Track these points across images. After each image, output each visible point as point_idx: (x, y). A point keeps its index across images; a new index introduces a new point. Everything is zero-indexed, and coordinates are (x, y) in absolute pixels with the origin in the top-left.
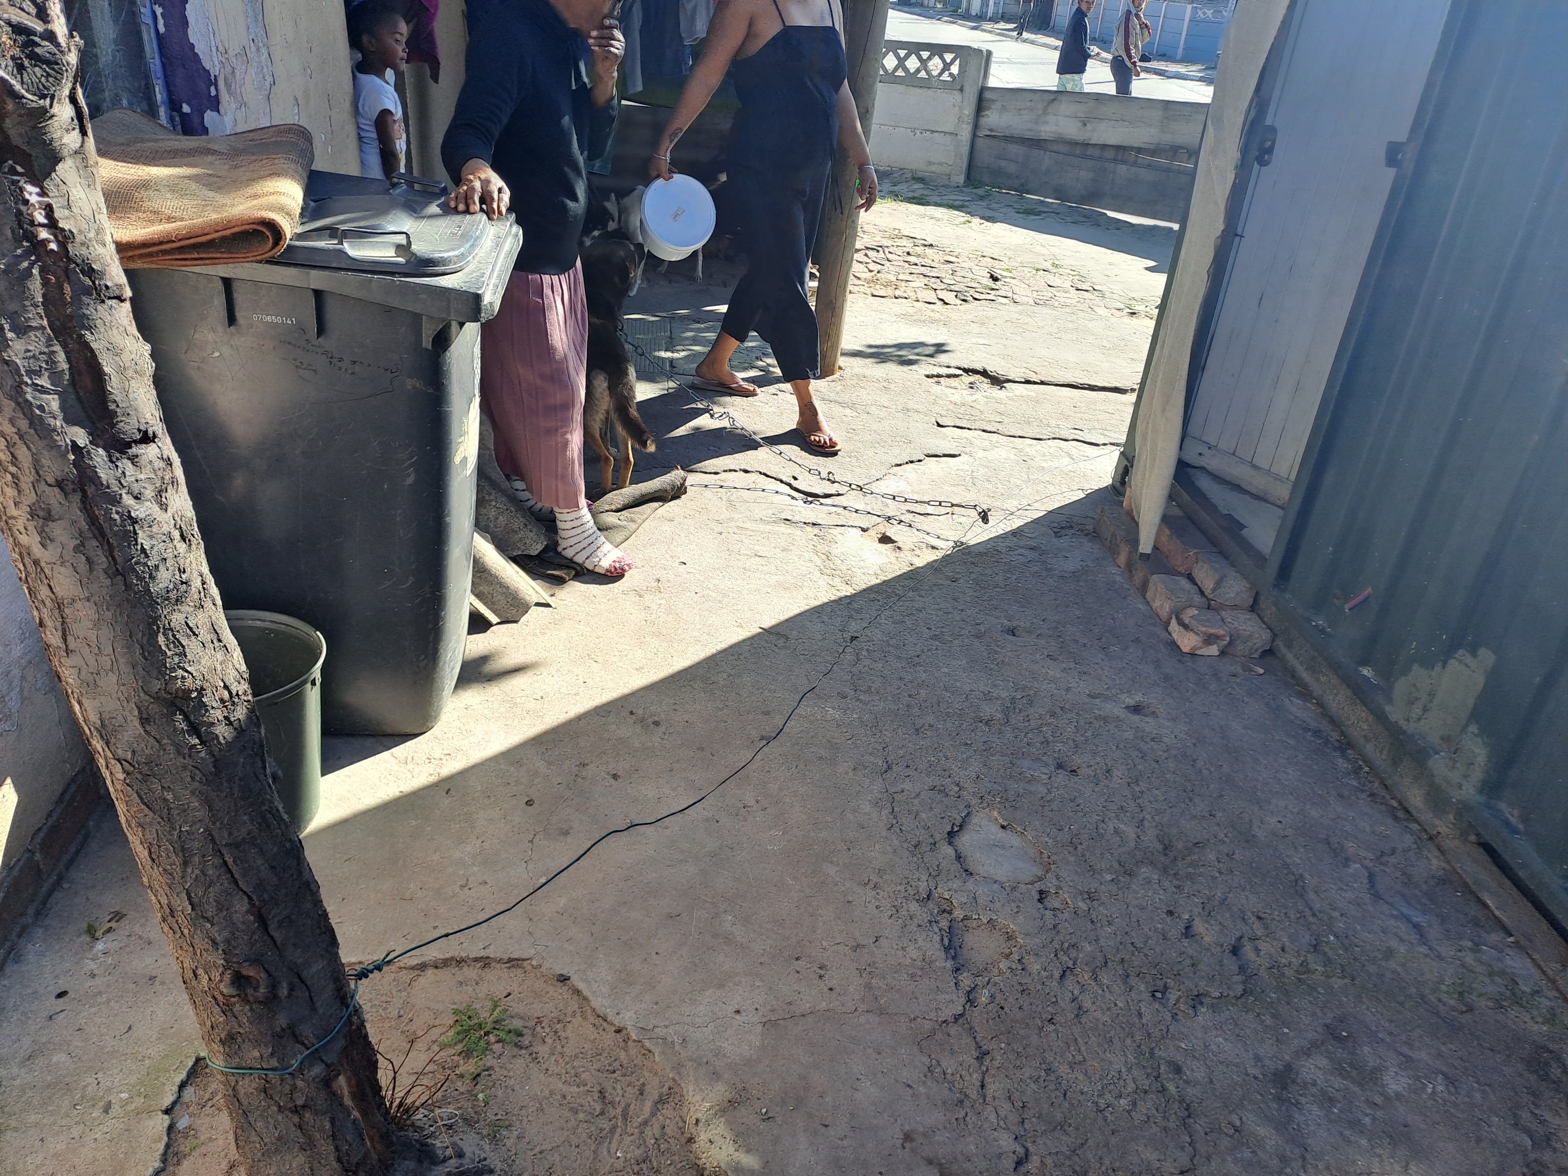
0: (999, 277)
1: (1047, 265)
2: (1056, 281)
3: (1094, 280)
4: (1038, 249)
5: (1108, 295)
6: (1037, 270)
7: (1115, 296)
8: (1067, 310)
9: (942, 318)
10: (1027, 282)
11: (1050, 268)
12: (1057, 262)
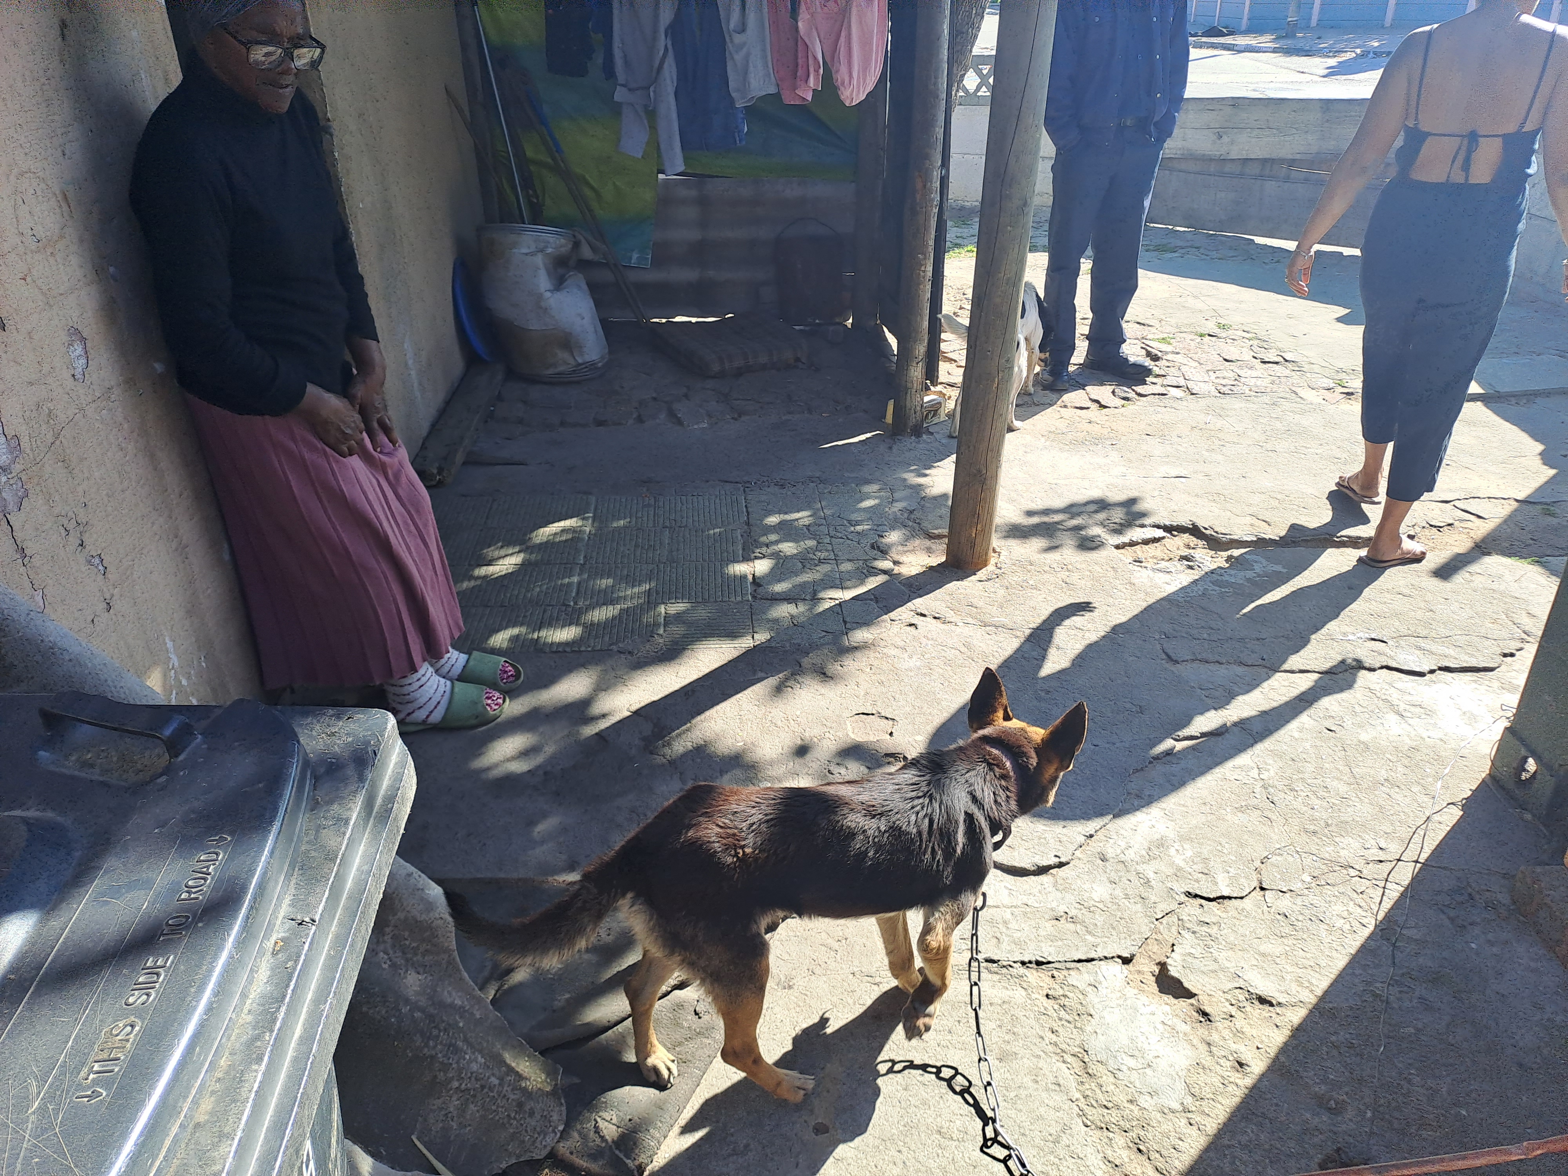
0: (1160, 354)
1: (1211, 328)
2: (1232, 352)
3: (1280, 345)
4: (1191, 302)
5: (1306, 367)
6: (1201, 335)
7: (1316, 368)
8: (1266, 399)
9: (1105, 431)
10: (1196, 357)
11: (1216, 331)
12: (1223, 322)
